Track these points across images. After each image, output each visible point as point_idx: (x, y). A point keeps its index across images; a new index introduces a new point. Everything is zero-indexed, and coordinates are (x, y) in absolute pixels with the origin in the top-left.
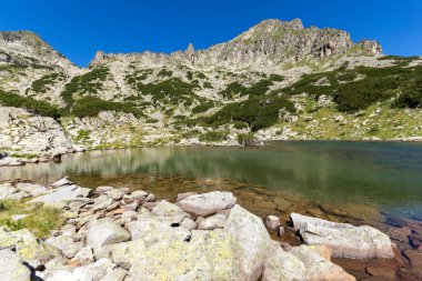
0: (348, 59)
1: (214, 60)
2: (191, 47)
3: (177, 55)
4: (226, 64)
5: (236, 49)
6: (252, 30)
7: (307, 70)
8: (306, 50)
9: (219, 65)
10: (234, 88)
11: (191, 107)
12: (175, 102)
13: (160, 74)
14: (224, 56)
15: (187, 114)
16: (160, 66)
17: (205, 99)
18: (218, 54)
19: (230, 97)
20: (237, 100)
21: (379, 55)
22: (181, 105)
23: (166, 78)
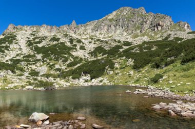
0: (171, 33)
1: (89, 31)
2: (74, 22)
3: (65, 28)
4: (97, 34)
5: (103, 24)
6: (114, 13)
7: (146, 39)
8: (146, 26)
9: (93, 34)
10: (99, 50)
11: (67, 63)
12: (57, 60)
13: (51, 40)
14: (96, 28)
15: (63, 68)
16: (53, 34)
17: (77, 57)
18: (92, 27)
19: (96, 56)
20: (99, 58)
21: (188, 31)
22: (60, 62)
23: (55, 43)
